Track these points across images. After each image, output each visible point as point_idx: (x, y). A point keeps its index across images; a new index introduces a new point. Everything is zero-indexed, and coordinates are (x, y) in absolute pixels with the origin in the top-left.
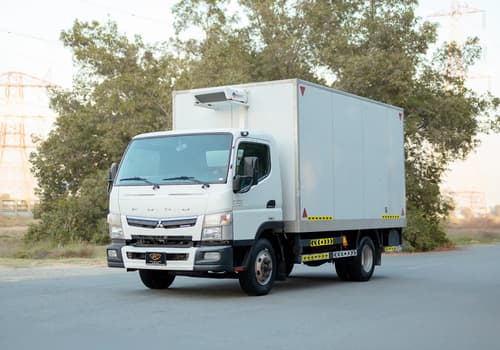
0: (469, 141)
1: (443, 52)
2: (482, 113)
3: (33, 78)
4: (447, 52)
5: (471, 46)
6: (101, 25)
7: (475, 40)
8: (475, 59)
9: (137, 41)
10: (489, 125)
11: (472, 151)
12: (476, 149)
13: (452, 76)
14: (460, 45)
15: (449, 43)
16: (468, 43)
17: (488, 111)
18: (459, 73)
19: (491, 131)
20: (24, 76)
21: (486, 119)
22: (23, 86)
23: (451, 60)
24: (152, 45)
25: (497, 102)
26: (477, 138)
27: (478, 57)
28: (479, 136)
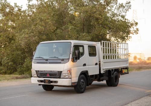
0: (127, 37)
1: (118, 7)
2: (132, 27)
4: (120, 7)
5: (128, 5)
7: (129, 3)
8: (129, 9)
10: (134, 31)
12: (129, 39)
13: (121, 15)
14: (124, 5)
15: (121, 4)
16: (127, 3)
17: (134, 27)
18: (124, 14)
19: (134, 34)
21: (133, 29)
23: (121, 9)
24: (20, 6)
25: (137, 24)
26: (130, 36)
27: (130, 8)
28: (131, 35)
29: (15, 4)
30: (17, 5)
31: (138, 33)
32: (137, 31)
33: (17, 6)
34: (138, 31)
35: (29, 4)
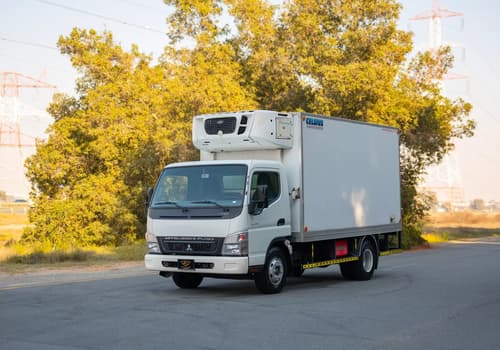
0: (443, 145)
1: (418, 63)
2: (455, 118)
3: (29, 78)
4: (421, 62)
5: (444, 56)
6: (98, 34)
7: (447, 50)
9: (133, 50)
10: (462, 130)
11: (446, 155)
12: (450, 152)
13: (427, 84)
14: (434, 56)
15: (423, 53)
16: (441, 53)
17: (461, 116)
18: (434, 81)
19: (464, 135)
20: (19, 77)
21: (459, 123)
22: (18, 86)
23: (425, 69)
24: (147, 54)
25: (468, 108)
26: (451, 142)
27: (451, 66)
28: (453, 140)
29: (135, 47)
30: (140, 51)
31: (472, 134)
32: (469, 129)
33: (137, 55)
34: (474, 127)
35: (172, 46)
